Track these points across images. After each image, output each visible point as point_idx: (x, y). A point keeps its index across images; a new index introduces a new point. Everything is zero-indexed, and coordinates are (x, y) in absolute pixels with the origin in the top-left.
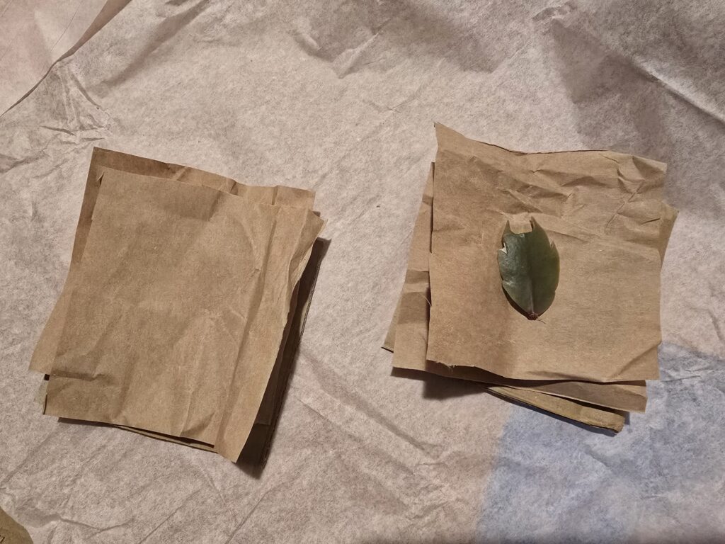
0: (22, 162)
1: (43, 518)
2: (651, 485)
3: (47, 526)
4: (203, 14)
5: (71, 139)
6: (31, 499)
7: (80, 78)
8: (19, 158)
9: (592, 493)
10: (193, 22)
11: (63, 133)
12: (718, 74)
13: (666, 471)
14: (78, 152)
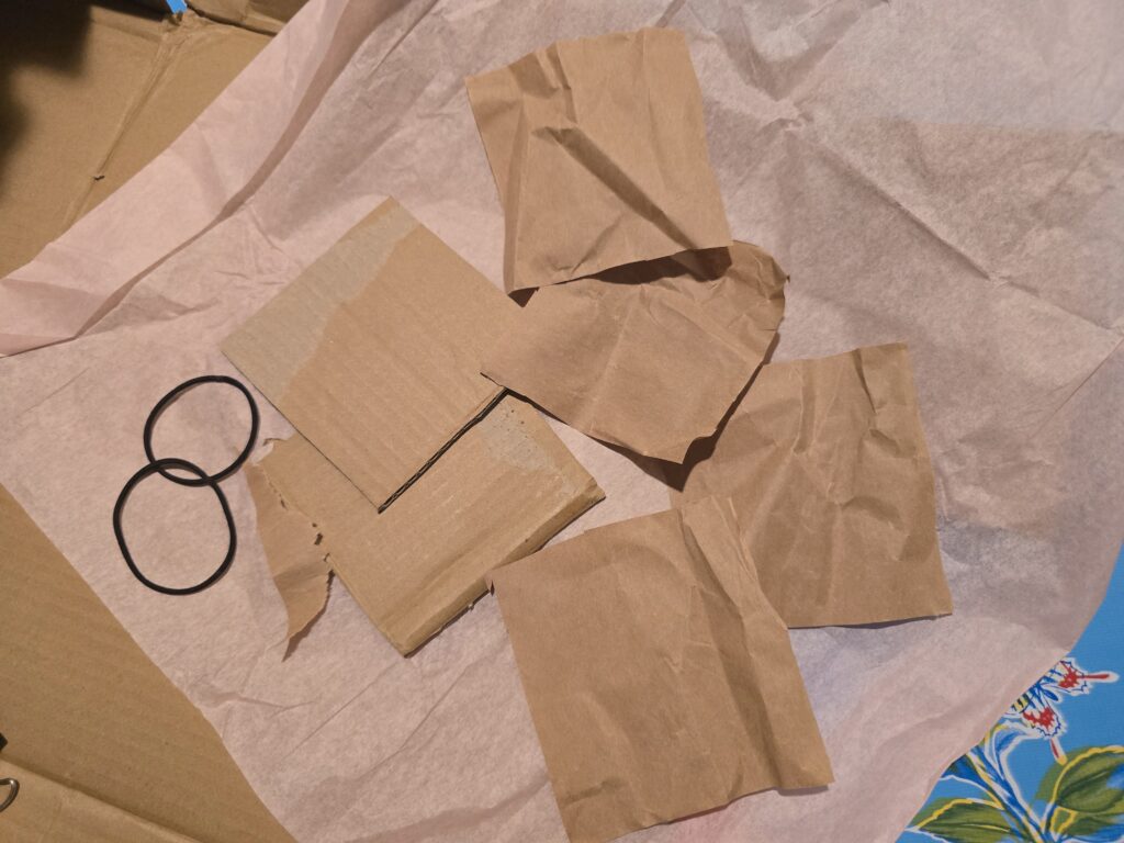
0: (193, 310)
1: (218, 697)
2: (876, 654)
3: (222, 706)
4: (391, 140)
5: (247, 283)
6: (206, 675)
7: (260, 220)
8: (189, 305)
9: (815, 665)
10: (381, 149)
11: (238, 277)
12: (960, 205)
13: (891, 639)
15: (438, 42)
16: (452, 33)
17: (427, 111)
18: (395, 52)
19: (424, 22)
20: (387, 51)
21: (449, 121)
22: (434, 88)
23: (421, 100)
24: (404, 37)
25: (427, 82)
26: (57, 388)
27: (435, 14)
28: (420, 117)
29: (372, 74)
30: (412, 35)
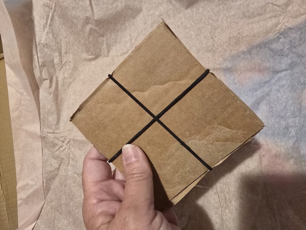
4: (59, 82)
5: (64, 147)
7: (49, 131)
8: (58, 166)
9: (291, 81)
11: (61, 148)
14: (69, 149)
15: (46, 50)
16: (46, 44)
17: (60, 67)
18: (39, 62)
19: (38, 49)
20: (38, 63)
21: (67, 64)
22: (56, 61)
23: (56, 66)
24: (38, 56)
25: (53, 61)
26: (54, 216)
27: (38, 45)
28: (60, 70)
29: (40, 72)
30: (39, 54)
